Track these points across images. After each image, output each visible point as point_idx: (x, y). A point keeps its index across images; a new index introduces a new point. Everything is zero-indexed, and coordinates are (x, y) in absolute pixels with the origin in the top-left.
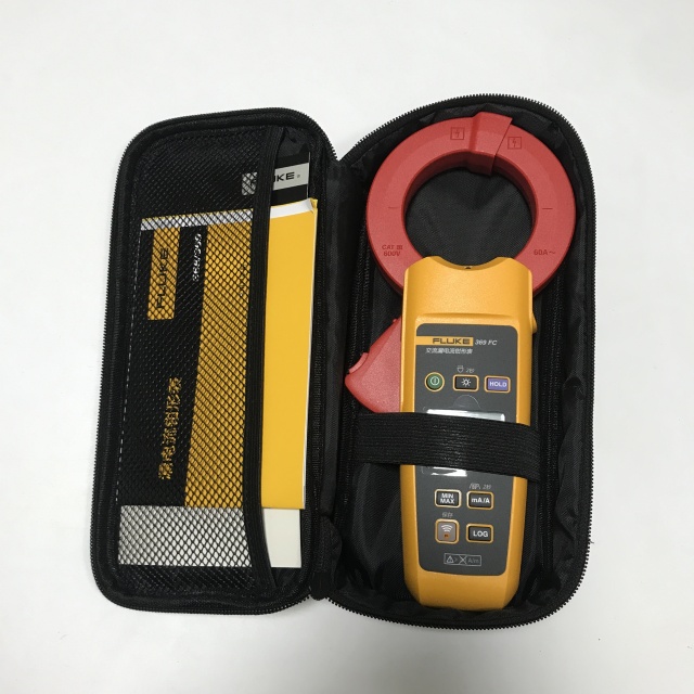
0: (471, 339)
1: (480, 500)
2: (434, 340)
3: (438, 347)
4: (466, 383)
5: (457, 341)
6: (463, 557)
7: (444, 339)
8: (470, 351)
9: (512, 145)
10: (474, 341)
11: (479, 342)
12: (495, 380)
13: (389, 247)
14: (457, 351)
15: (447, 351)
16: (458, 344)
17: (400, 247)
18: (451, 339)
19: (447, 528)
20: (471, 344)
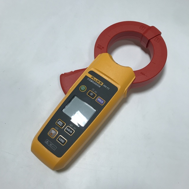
0: (103, 83)
1: (69, 130)
2: (92, 77)
3: (92, 80)
4: (91, 94)
5: (98, 81)
6: (52, 144)
7: (95, 78)
8: (100, 86)
9: (156, 40)
10: (103, 85)
11: (104, 86)
12: (100, 99)
13: (100, 46)
14: (96, 84)
15: (93, 82)
16: (98, 82)
17: (103, 48)
18: (97, 80)
19: (53, 132)
20: (102, 85)
